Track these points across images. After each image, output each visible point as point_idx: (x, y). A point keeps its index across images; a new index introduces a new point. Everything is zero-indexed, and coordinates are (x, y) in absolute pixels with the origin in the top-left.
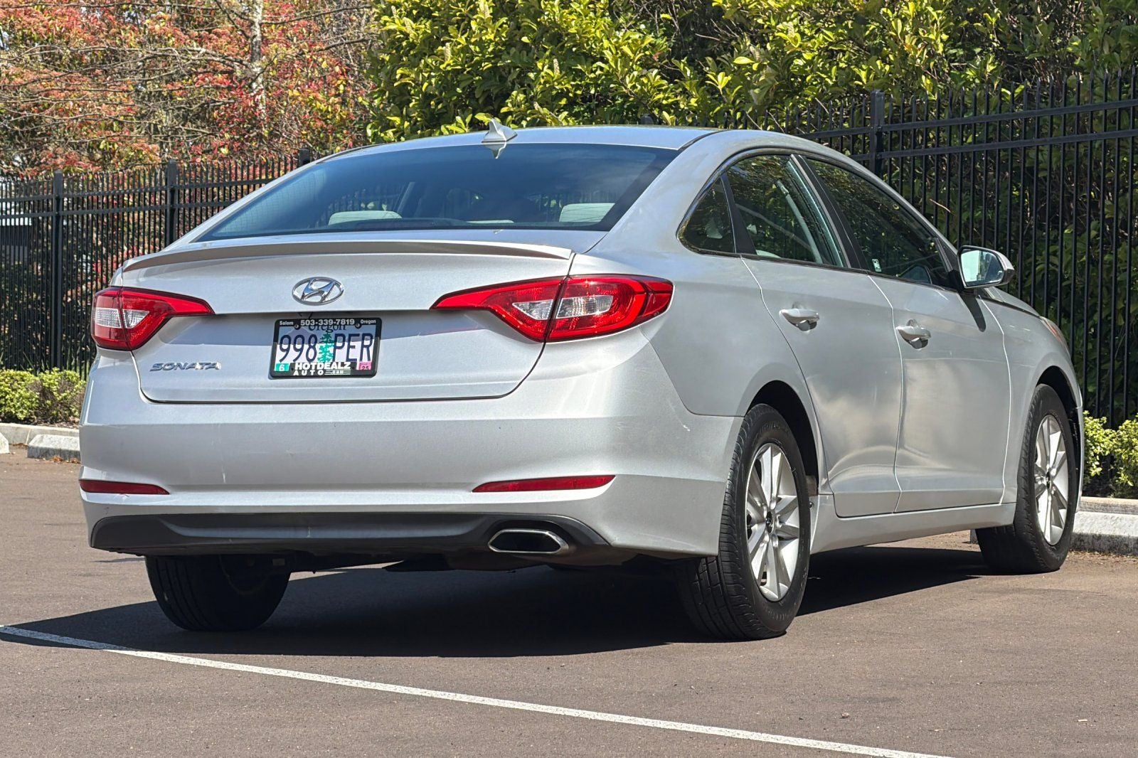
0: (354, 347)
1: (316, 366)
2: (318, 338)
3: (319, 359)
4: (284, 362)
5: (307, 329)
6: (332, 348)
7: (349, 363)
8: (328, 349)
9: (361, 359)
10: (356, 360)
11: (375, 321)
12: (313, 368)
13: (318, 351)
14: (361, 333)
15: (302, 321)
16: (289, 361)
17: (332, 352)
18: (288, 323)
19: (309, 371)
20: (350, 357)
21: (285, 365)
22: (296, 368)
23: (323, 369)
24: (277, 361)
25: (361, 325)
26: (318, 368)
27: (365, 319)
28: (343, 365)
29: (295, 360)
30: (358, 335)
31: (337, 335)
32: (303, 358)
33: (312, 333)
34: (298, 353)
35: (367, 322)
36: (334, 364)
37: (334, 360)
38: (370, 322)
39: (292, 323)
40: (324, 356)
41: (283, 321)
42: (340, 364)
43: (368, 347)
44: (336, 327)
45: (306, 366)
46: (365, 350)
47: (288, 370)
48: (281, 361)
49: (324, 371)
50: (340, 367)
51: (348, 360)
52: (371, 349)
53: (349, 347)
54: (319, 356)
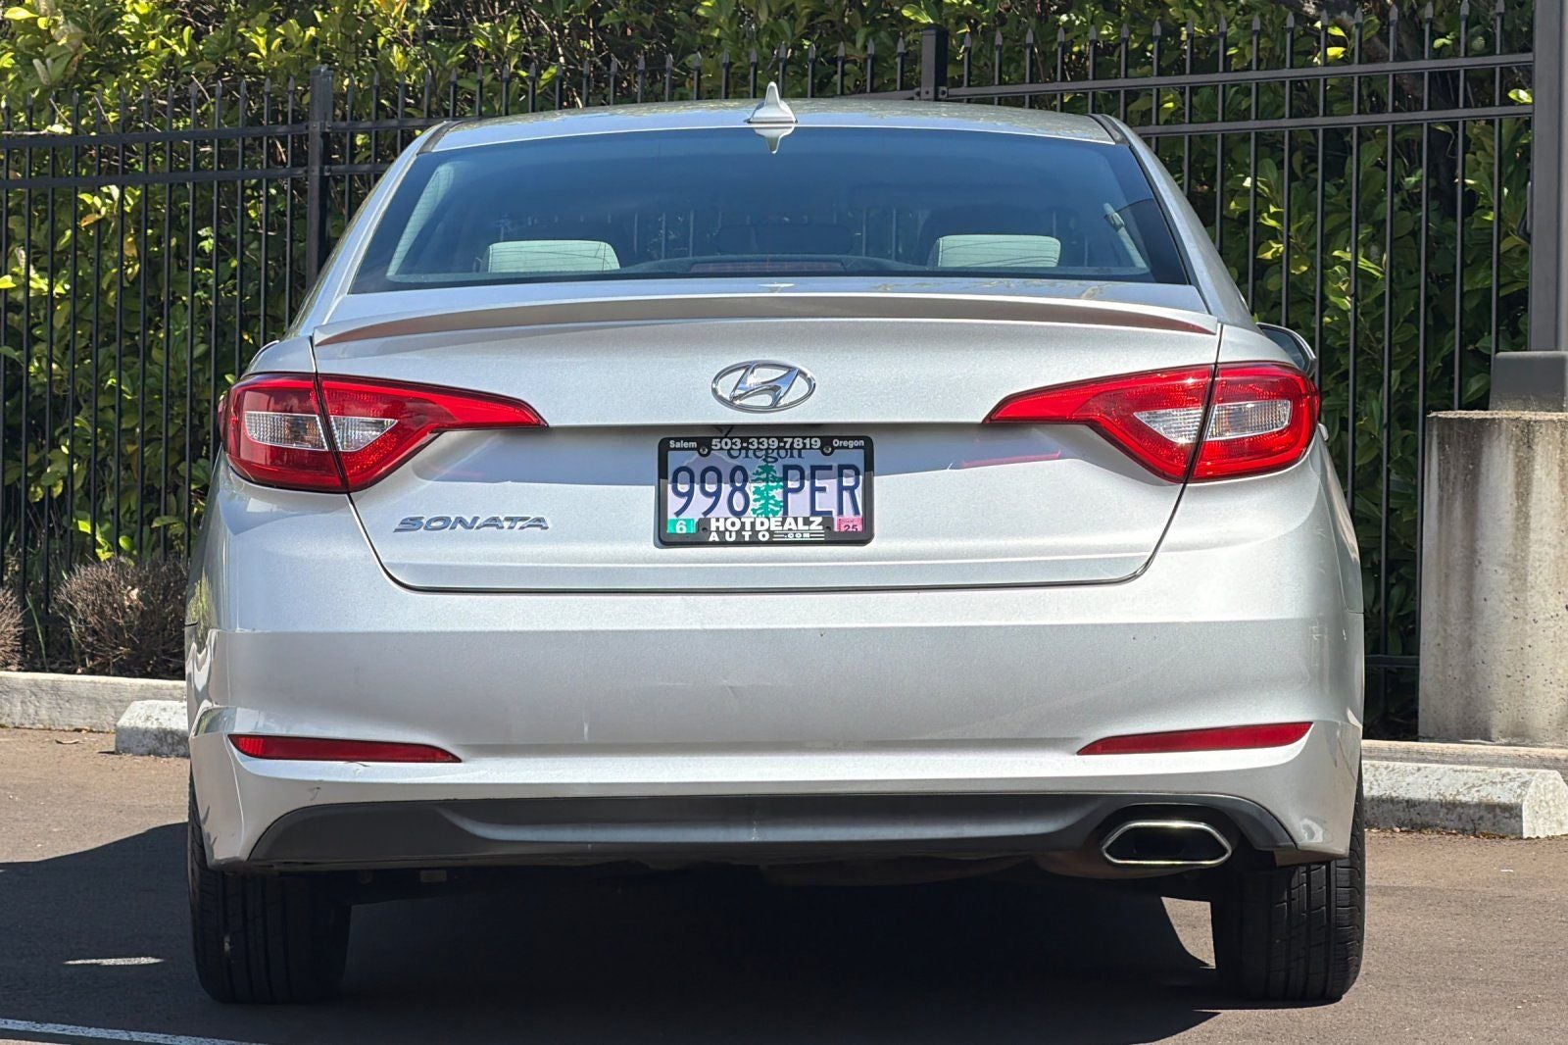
0: (823, 489)
1: (753, 524)
2: (749, 473)
3: (754, 511)
4: (684, 516)
5: (724, 456)
6: (780, 491)
7: (819, 519)
8: (772, 493)
9: (840, 512)
10: (830, 513)
11: (862, 443)
12: (748, 527)
13: (752, 497)
14: (835, 465)
15: (714, 442)
16: (695, 512)
17: (779, 498)
18: (686, 445)
19: (738, 532)
20: (818, 509)
21: (688, 521)
22: (713, 528)
23: (768, 530)
24: (671, 516)
25: (834, 448)
26: (758, 527)
27: (841, 438)
28: (807, 522)
29: (706, 513)
30: (829, 468)
31: (786, 468)
32: (722, 507)
33: (736, 462)
34: (711, 501)
35: (845, 443)
36: (790, 520)
37: (786, 513)
38: (851, 444)
39: (694, 444)
40: (765, 506)
41: (677, 440)
42: (800, 521)
43: (851, 490)
44: (782, 453)
45: (733, 524)
46: (846, 495)
47: (693, 530)
48: (678, 513)
49: (772, 533)
50: (801, 526)
51: (814, 513)
52: (859, 493)
53: (814, 490)
54: (753, 505)
